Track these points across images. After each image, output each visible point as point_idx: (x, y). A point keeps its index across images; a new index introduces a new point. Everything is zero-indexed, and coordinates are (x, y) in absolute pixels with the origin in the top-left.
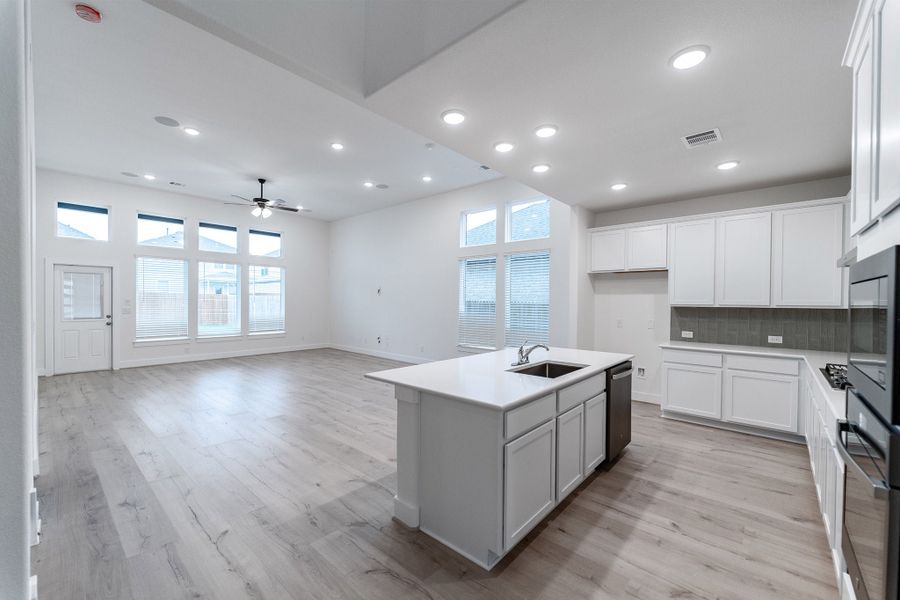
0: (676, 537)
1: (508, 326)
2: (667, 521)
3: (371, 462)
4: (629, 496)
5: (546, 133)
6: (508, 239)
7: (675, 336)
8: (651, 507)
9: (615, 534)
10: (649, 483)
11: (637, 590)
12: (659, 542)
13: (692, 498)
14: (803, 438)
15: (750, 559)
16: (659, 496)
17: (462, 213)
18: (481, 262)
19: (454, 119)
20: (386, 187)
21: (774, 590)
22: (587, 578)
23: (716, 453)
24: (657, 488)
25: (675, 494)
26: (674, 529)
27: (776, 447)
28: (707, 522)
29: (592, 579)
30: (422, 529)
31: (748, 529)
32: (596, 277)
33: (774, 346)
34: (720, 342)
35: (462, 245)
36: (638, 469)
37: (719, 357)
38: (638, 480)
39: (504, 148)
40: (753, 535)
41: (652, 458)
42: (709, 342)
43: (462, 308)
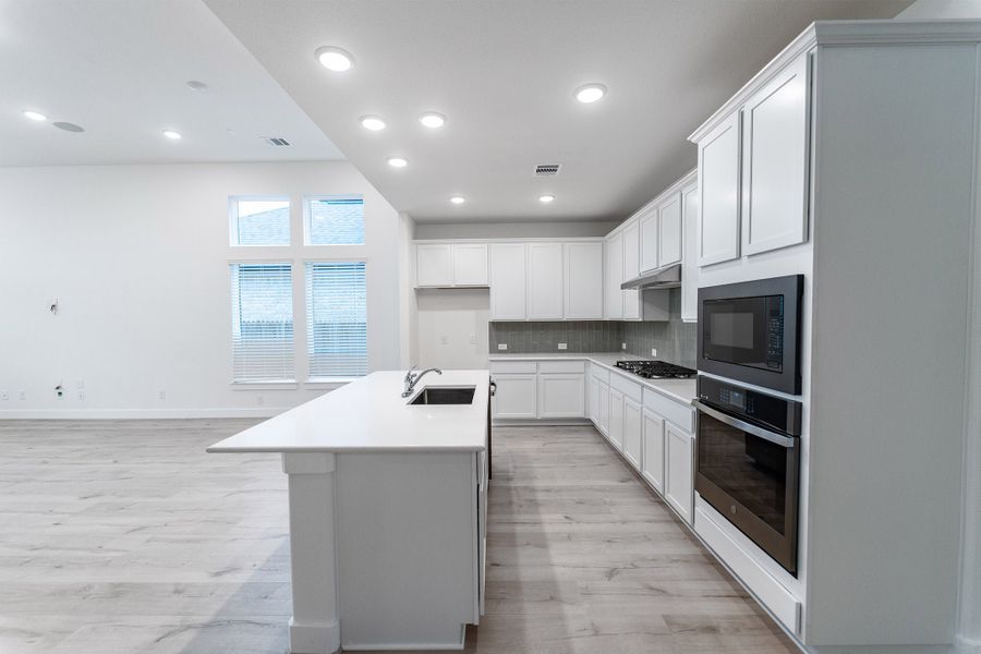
0: (575, 528)
1: (312, 351)
2: (560, 517)
3: (177, 592)
4: (521, 506)
5: (432, 122)
6: (307, 242)
7: (493, 350)
8: (542, 509)
9: (537, 546)
10: (526, 488)
11: (587, 588)
12: (569, 538)
13: (559, 490)
14: (590, 420)
15: (624, 523)
16: (540, 496)
17: (230, 198)
18: (267, 269)
19: (335, 63)
20: (78, 129)
21: (650, 540)
22: (548, 600)
23: (548, 446)
24: (533, 490)
25: (548, 491)
26: (567, 521)
27: (576, 431)
28: (582, 505)
29: (552, 598)
30: (345, 648)
31: (607, 500)
32: (421, 292)
33: (562, 351)
34: (527, 351)
35: (233, 243)
36: (509, 479)
37: (534, 365)
38: (516, 488)
39: (374, 125)
40: (612, 504)
41: (511, 465)
42: (519, 352)
43: (236, 330)
